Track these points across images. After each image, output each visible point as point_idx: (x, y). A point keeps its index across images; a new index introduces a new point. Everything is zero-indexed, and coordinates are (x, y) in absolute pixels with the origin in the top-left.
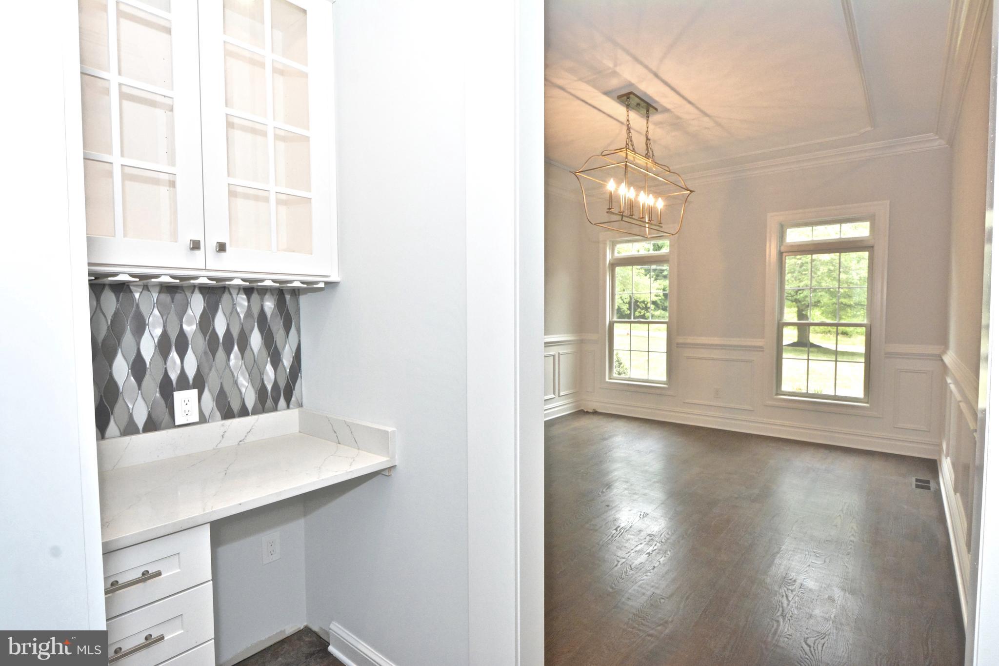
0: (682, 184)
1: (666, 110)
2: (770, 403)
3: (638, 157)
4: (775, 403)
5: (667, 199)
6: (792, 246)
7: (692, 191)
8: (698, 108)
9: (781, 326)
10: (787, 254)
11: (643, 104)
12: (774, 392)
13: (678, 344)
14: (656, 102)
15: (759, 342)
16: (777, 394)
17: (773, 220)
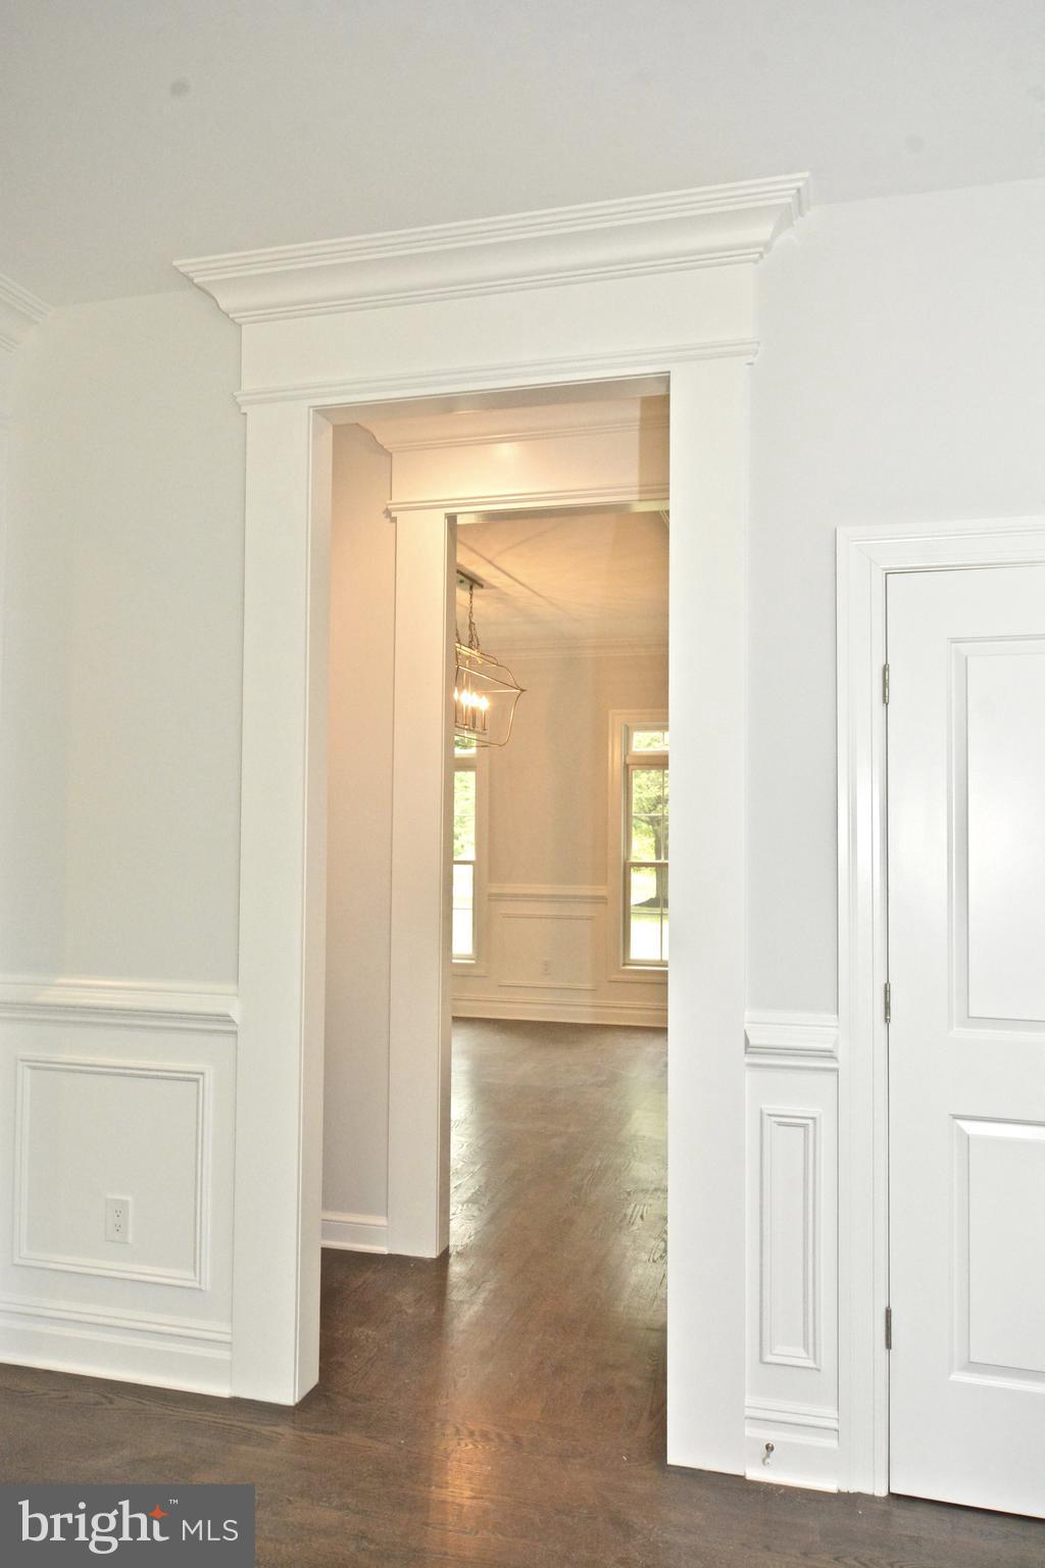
0: (511, 681)
1: (494, 587)
2: (614, 977)
3: (463, 647)
4: (621, 976)
5: (494, 697)
6: (640, 757)
7: (522, 690)
8: (532, 591)
9: (627, 868)
10: (635, 767)
11: (468, 581)
12: (622, 962)
13: (490, 895)
14: (483, 580)
15: (602, 891)
16: (624, 965)
17: (617, 719)
